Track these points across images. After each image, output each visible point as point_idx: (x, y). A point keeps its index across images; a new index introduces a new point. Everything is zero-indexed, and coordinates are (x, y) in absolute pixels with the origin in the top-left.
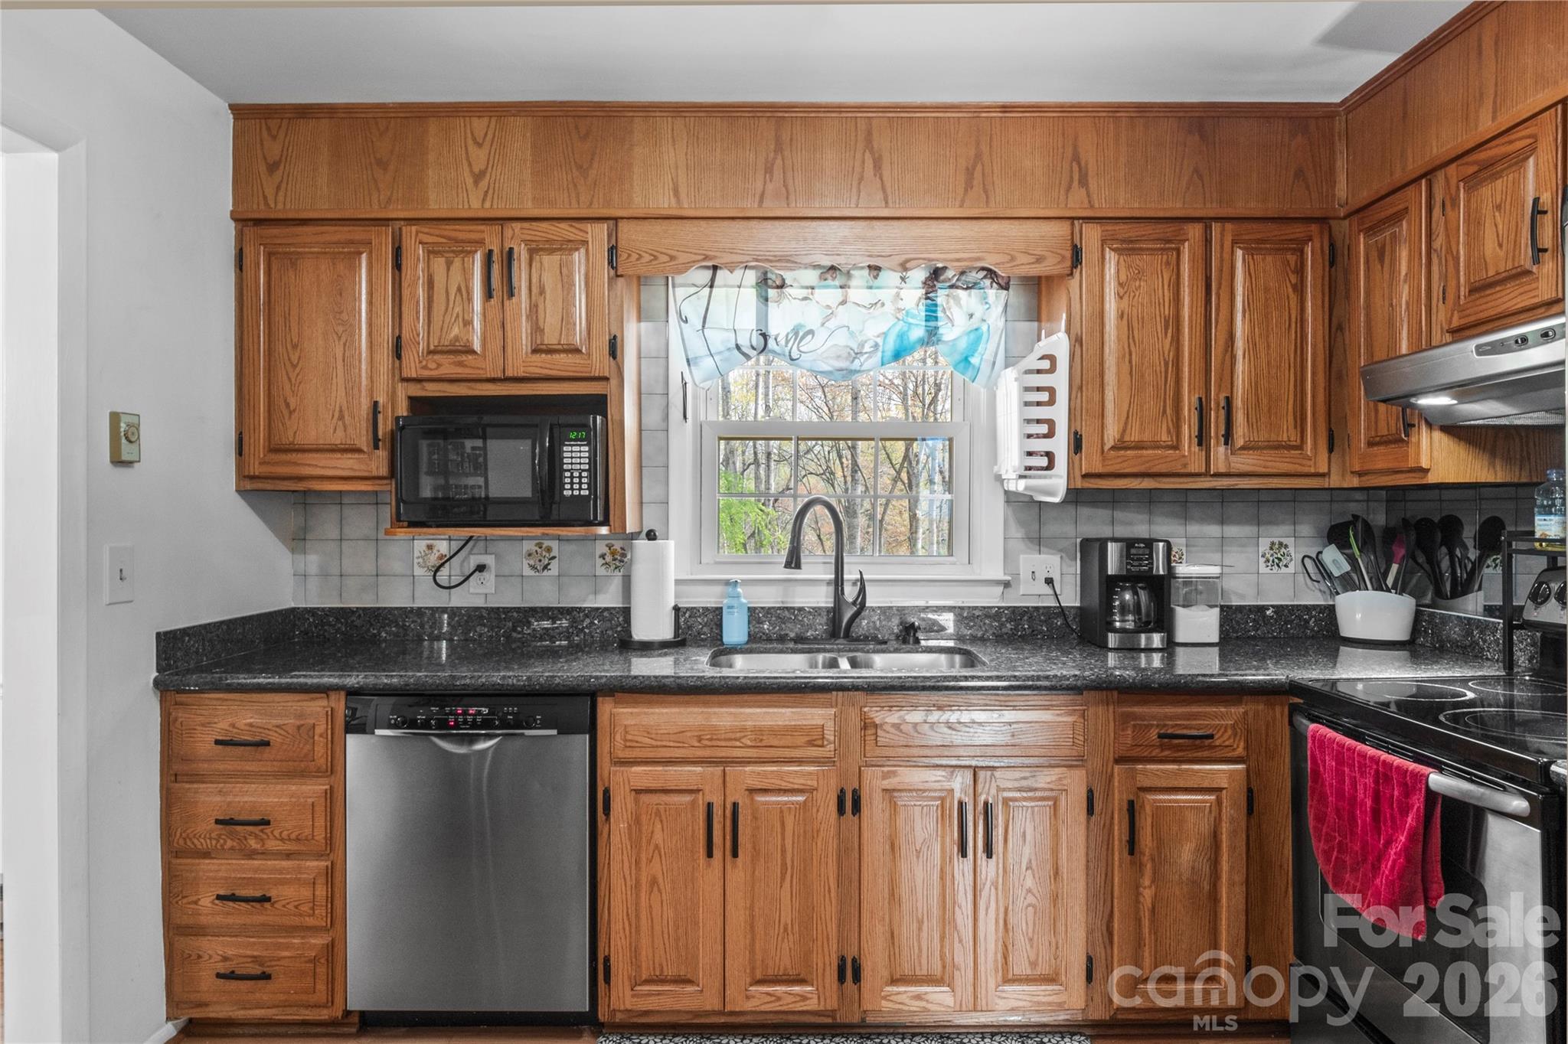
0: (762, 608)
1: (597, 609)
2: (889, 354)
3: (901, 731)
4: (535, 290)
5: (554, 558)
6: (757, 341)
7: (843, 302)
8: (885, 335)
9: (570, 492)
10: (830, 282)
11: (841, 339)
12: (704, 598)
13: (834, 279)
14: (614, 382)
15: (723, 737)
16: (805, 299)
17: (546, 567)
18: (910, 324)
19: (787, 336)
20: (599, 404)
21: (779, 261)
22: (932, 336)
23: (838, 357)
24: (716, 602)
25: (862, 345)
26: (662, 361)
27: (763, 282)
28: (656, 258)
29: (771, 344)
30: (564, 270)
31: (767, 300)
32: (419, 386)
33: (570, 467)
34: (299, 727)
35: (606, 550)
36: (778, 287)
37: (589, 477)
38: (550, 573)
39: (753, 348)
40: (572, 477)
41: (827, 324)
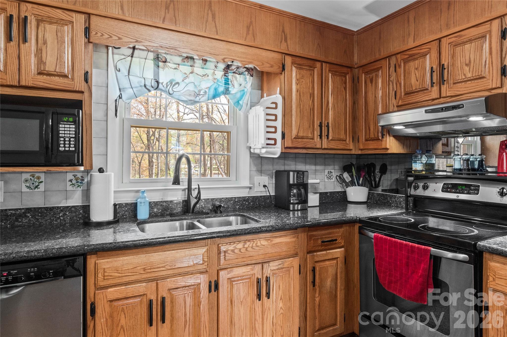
0: (154, 202)
1: (68, 207)
2: (211, 96)
3: (235, 253)
4: (40, 41)
5: (42, 182)
6: (154, 84)
7: (192, 73)
8: (209, 88)
9: (63, 149)
10: (186, 63)
11: (191, 88)
12: (127, 199)
13: (188, 62)
14: (86, 94)
16: (175, 69)
17: (36, 187)
18: (219, 85)
19: (167, 83)
20: (78, 104)
21: (172, 49)
22: (226, 92)
23: (190, 95)
24: (131, 201)
25: (200, 91)
26: (105, 89)
27: (157, 58)
28: (111, 37)
29: (160, 86)
30: (59, 34)
31: (158, 66)
33: (63, 135)
35: (73, 178)
36: (163, 62)
37: (75, 141)
38: (38, 190)
39: (152, 87)
40: (65, 141)
41: (185, 81)
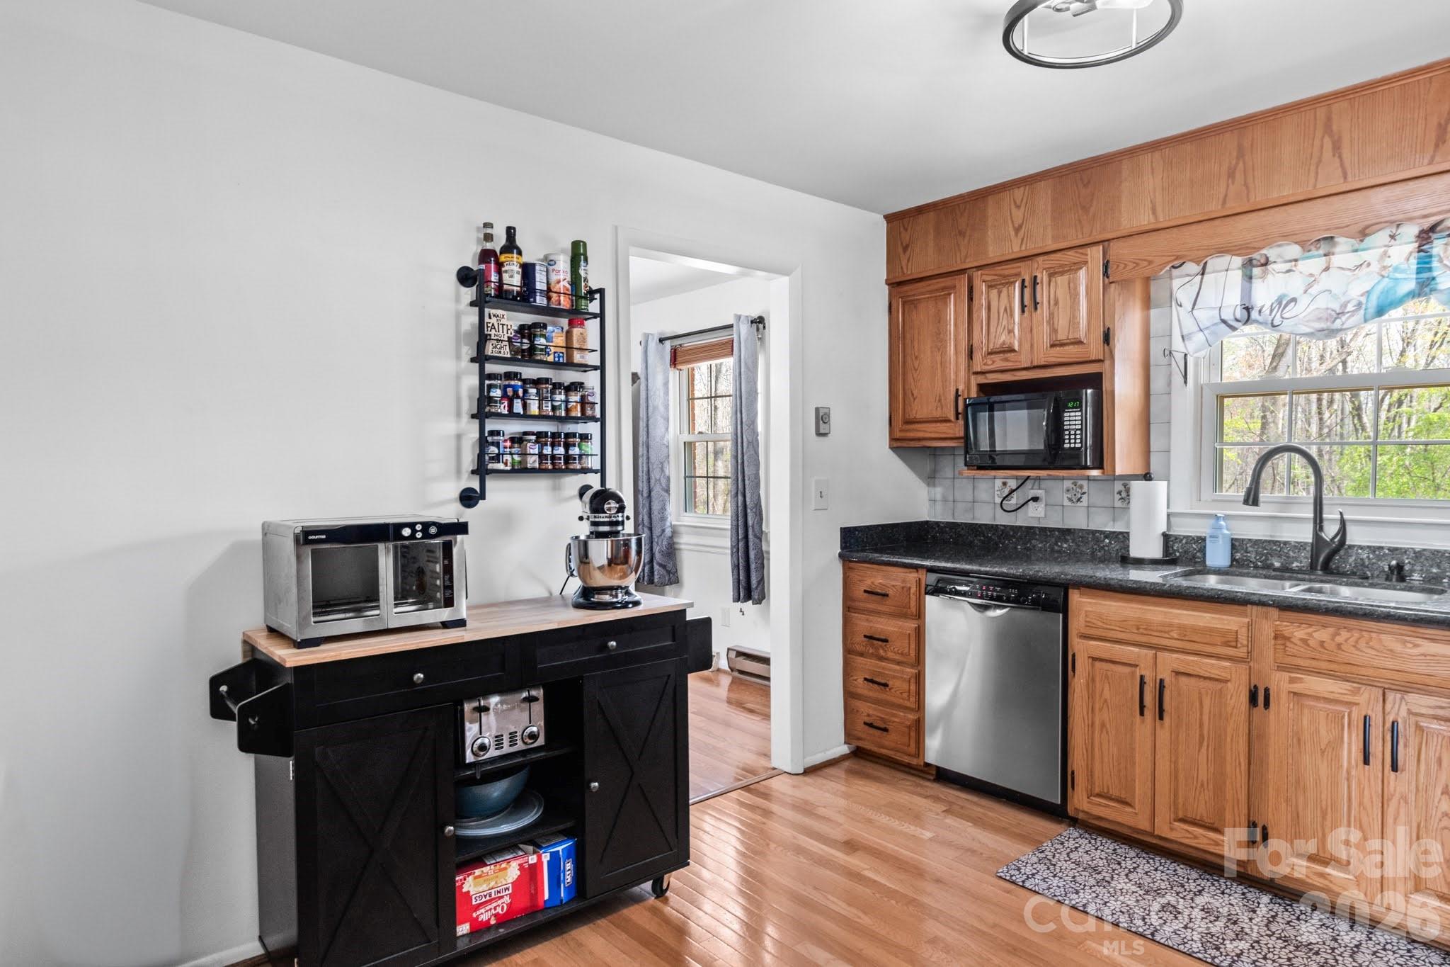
1: (1114, 532)
2: (1372, 310)
3: (1308, 645)
4: (1052, 302)
5: (1084, 493)
6: (1240, 313)
7: (1327, 269)
8: (1369, 293)
9: (1068, 445)
10: (1314, 252)
11: (1323, 302)
13: (1318, 249)
14: (1107, 363)
15: (1155, 628)
16: (1288, 271)
17: (1079, 500)
18: (1398, 279)
19: (1272, 306)
20: (1095, 381)
21: (1240, 249)
23: (1319, 319)
25: (1345, 305)
26: (1167, 338)
27: (1249, 264)
28: (1137, 264)
29: (1254, 315)
30: (1072, 285)
31: (1251, 278)
32: (983, 377)
33: (1068, 427)
34: (903, 588)
35: (1122, 488)
36: (1262, 265)
37: (1081, 434)
38: (1081, 504)
39: (1237, 320)
40: (1070, 435)
41: (1309, 291)
